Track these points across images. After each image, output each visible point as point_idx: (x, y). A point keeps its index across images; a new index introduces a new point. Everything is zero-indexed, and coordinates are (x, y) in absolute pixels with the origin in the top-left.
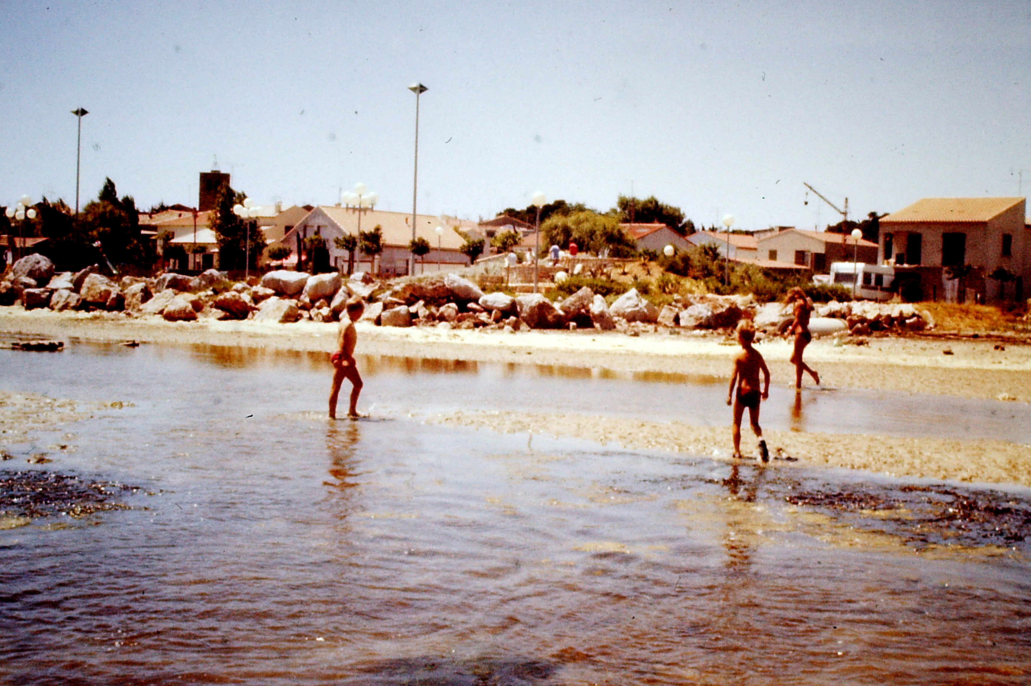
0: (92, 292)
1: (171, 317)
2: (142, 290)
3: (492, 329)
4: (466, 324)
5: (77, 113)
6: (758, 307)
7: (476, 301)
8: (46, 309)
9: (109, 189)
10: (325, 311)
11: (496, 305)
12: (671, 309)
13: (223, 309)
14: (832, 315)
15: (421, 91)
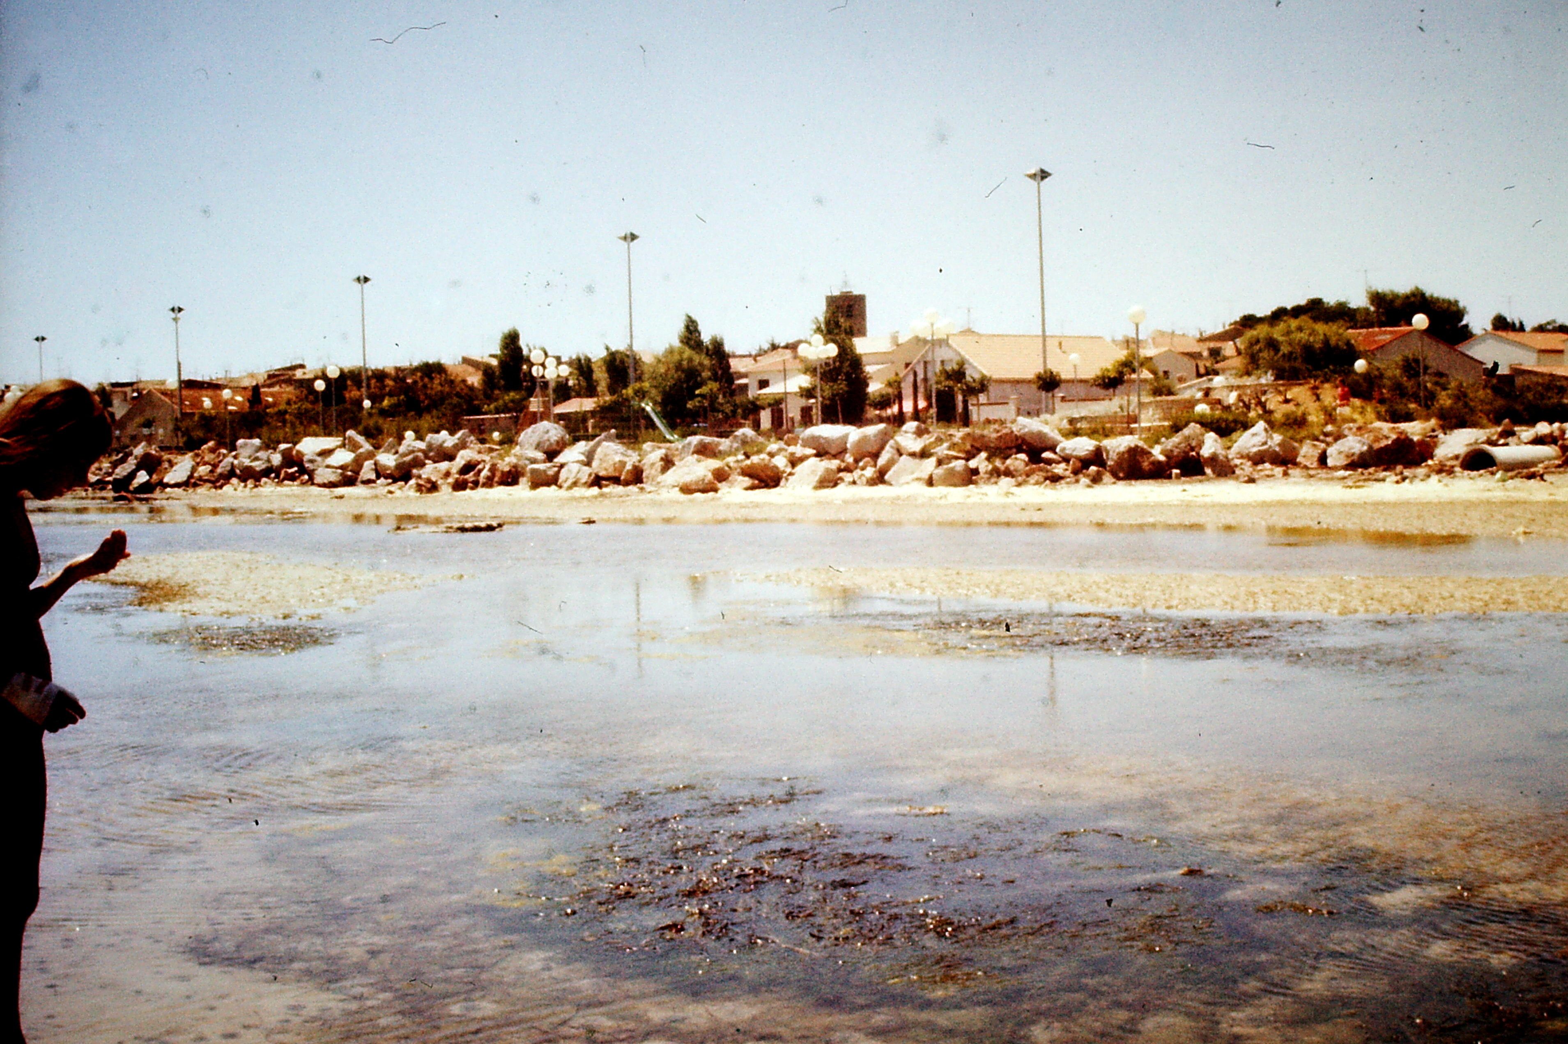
0: (604, 465)
1: (686, 490)
2: (662, 459)
3: (1068, 483)
4: (1033, 479)
5: (625, 238)
6: (1441, 436)
7: (1053, 449)
8: (553, 487)
9: (691, 330)
10: (870, 472)
11: (1075, 453)
12: (1314, 445)
13: (751, 476)
14: (1538, 441)
15: (1043, 178)
